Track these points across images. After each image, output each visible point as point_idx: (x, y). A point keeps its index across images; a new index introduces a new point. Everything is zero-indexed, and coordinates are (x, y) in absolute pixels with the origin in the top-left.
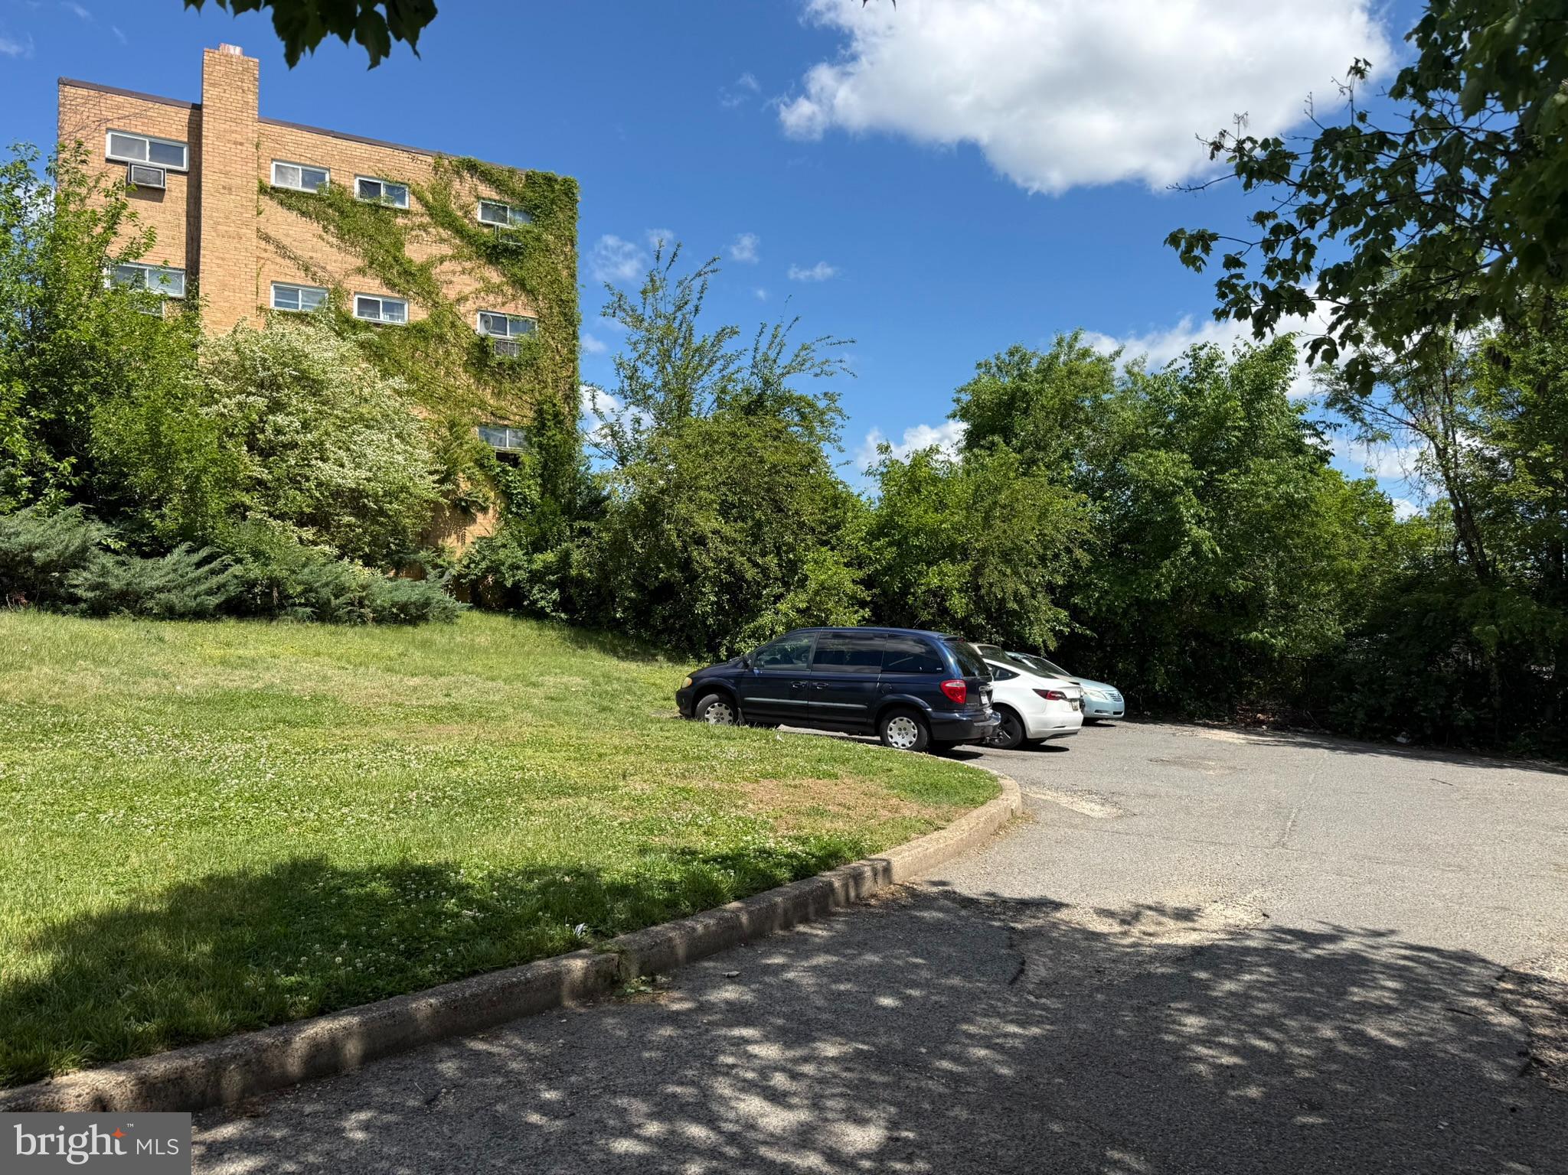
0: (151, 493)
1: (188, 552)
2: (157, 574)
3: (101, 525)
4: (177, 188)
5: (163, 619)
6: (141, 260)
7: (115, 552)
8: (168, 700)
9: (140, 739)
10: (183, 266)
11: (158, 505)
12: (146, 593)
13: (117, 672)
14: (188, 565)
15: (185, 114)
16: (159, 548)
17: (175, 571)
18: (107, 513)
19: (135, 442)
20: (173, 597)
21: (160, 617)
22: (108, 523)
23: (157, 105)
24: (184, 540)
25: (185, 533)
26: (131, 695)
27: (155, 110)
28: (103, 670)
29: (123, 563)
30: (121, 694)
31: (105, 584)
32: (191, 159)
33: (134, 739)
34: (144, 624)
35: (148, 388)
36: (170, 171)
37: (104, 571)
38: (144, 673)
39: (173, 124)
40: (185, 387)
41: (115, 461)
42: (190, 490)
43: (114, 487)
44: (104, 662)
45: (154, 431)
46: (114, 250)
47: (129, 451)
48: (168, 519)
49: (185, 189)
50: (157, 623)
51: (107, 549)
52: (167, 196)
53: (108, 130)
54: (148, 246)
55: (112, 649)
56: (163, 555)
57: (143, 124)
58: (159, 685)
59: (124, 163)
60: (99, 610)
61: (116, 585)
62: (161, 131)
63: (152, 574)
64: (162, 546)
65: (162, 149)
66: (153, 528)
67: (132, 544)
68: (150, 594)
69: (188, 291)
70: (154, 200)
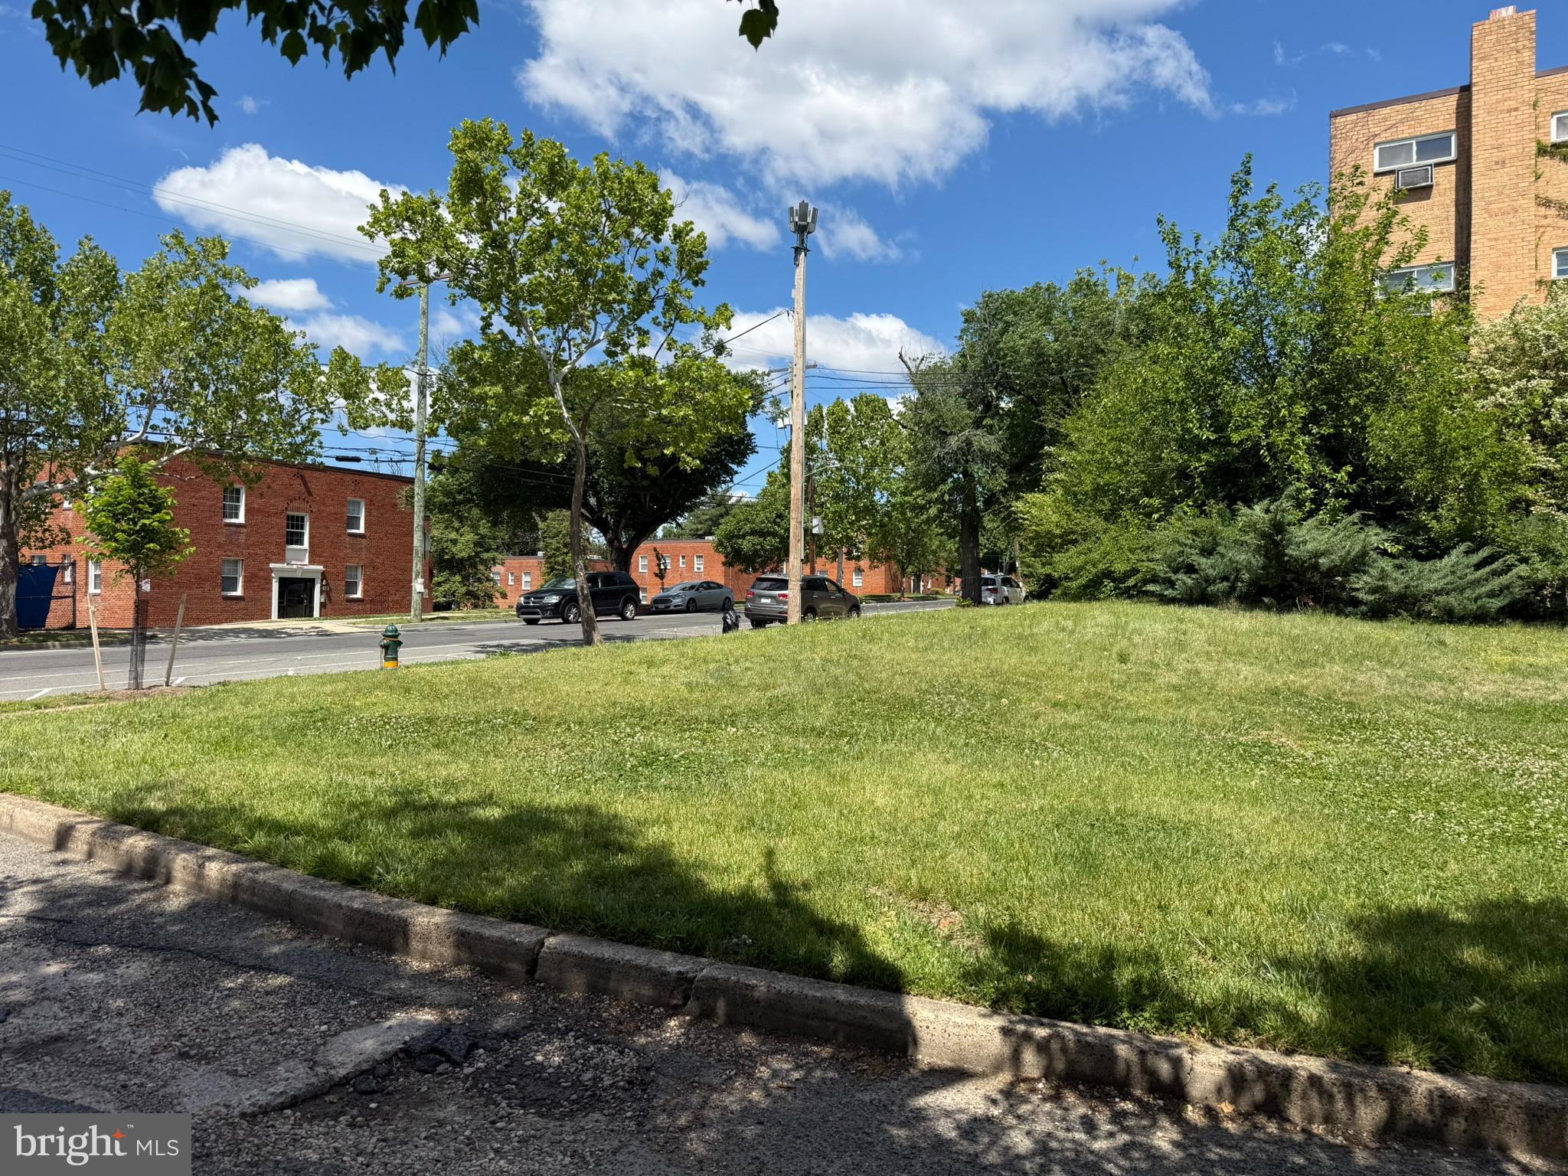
0: (1426, 495)
1: (1467, 553)
2: (1435, 577)
3: (1379, 530)
4: (1445, 179)
5: (1442, 622)
6: (1413, 263)
7: (1392, 556)
8: (1456, 706)
9: (1433, 743)
10: (1453, 258)
11: (1433, 506)
12: (1424, 596)
13: (1402, 673)
14: (1468, 567)
15: (1452, 101)
16: (1436, 550)
17: (1453, 573)
18: (1384, 518)
19: (1410, 445)
20: (1452, 600)
21: (1438, 620)
22: (1385, 527)
23: (1424, 103)
24: (1462, 541)
25: (1464, 533)
26: (1419, 698)
27: (1421, 108)
28: (1389, 671)
29: (1399, 567)
30: (1409, 695)
31: (1385, 587)
32: (1459, 145)
33: (1427, 743)
34: (1423, 627)
35: (1421, 389)
36: (1437, 165)
37: (1384, 574)
38: (1430, 676)
39: (1440, 115)
40: (1459, 383)
41: (1390, 465)
42: (1469, 488)
43: (1388, 493)
44: (1388, 663)
45: (1429, 432)
46: (1385, 261)
47: (1405, 455)
48: (1443, 520)
49: (1454, 177)
50: (1436, 627)
51: (1384, 553)
52: (1434, 191)
53: (1376, 145)
54: (1420, 246)
55: (1394, 650)
56: (1441, 557)
57: (1410, 127)
58: (1445, 690)
59: (1392, 172)
60: (1378, 613)
61: (1394, 588)
62: (1428, 127)
63: (1432, 576)
64: (1439, 548)
65: (1430, 145)
66: (1429, 530)
67: (1409, 547)
68: (1428, 596)
69: (1458, 283)
70: (1421, 199)
